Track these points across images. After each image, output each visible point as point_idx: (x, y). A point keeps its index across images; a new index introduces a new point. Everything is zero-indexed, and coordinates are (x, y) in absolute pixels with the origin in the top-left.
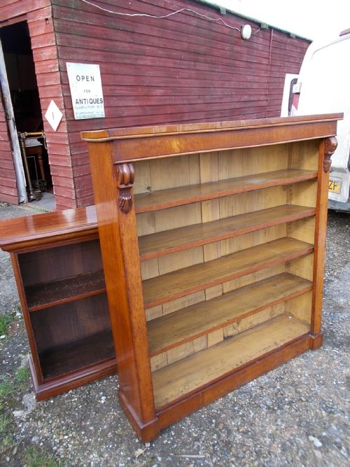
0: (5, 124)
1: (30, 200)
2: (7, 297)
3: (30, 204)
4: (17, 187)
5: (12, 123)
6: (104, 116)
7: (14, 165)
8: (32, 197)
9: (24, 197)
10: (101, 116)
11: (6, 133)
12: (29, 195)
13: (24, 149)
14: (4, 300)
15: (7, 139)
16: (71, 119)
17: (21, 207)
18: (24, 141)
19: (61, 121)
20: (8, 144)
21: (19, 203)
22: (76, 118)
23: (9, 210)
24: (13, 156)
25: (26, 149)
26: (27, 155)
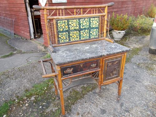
0: (25, 4)
1: (35, 38)
2: (13, 90)
3: (35, 40)
4: (30, 32)
5: (27, 4)
6: (66, 2)
7: (28, 23)
8: (36, 36)
9: (33, 37)
10: (65, 2)
11: (25, 9)
12: (35, 36)
13: (33, 16)
14: (11, 92)
15: (25, 11)
16: (51, 2)
17: (31, 41)
18: (33, 13)
19: (46, 4)
20: (26, 13)
21: (31, 39)
22: (53, 2)
23: (26, 42)
24: (28, 19)
25: (34, 16)
26: (34, 19)
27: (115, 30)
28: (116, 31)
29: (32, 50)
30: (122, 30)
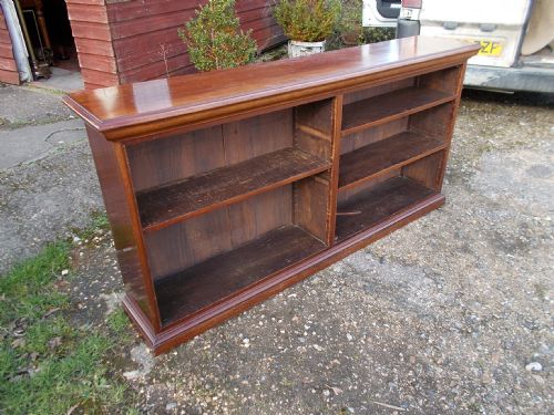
1: (35, 78)
2: (52, 217)
3: (37, 84)
4: (15, 58)
8: (37, 73)
9: (27, 74)
12: (33, 71)
14: (49, 220)
17: (24, 88)
21: (21, 83)
23: (7, 91)
26: (22, 9)
27: (294, 42)
28: (299, 43)
29: (49, 115)
30: (315, 41)
